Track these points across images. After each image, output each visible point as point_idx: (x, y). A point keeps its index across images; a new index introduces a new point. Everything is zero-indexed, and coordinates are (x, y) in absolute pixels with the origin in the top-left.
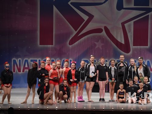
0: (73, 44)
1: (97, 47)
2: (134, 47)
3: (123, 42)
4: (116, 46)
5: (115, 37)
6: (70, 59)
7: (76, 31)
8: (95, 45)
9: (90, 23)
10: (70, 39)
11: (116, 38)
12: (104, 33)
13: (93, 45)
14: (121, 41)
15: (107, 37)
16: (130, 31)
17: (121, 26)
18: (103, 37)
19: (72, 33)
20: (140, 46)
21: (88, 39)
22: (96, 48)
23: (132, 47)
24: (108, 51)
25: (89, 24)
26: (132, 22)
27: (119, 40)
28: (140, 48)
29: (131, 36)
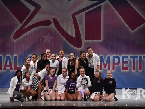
0: (18, 39)
1: (45, 41)
2: (86, 41)
3: (74, 36)
4: (66, 40)
5: (65, 29)
6: (15, 55)
7: (21, 23)
8: (43, 39)
9: (37, 15)
10: (15, 32)
11: (66, 31)
12: (53, 25)
13: (41, 39)
14: (72, 34)
15: (57, 30)
16: (81, 23)
17: (71, 18)
18: (52, 30)
19: (16, 26)
20: (92, 40)
21: (35, 32)
22: (43, 43)
23: (84, 41)
24: (57, 46)
25: (35, 16)
26: (84, 13)
27: (70, 34)
28: (93, 42)
29: (83, 29)
